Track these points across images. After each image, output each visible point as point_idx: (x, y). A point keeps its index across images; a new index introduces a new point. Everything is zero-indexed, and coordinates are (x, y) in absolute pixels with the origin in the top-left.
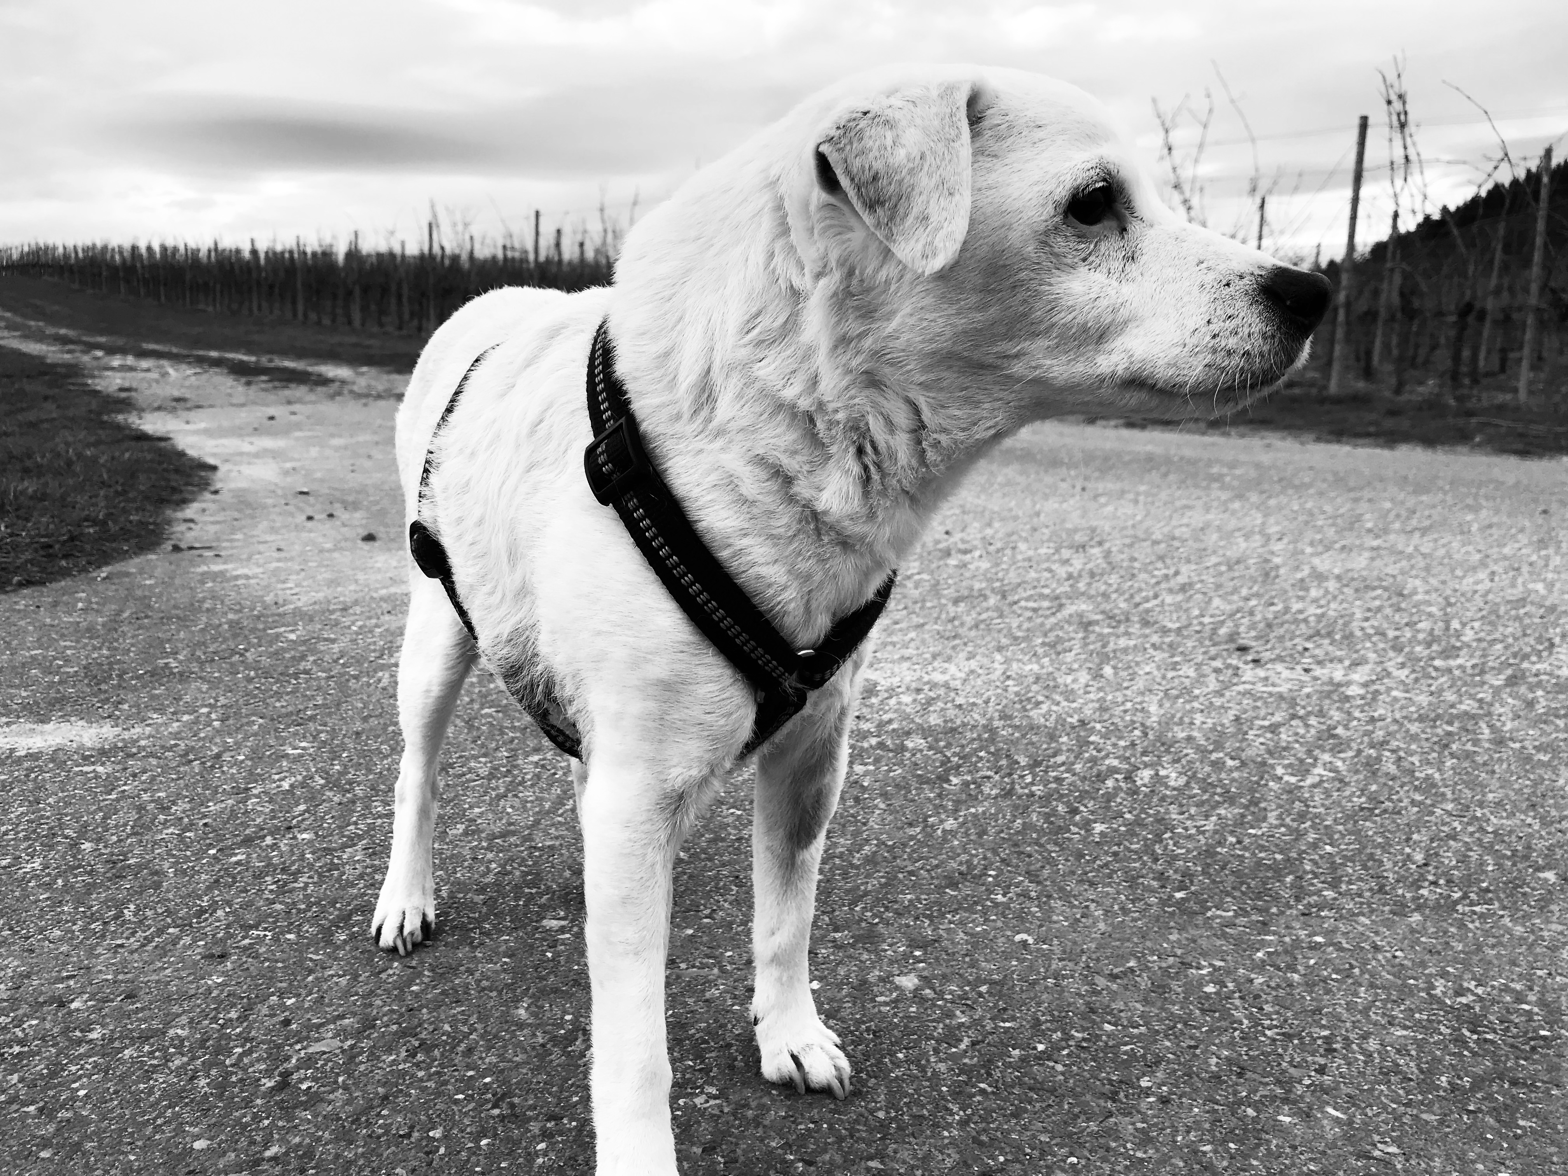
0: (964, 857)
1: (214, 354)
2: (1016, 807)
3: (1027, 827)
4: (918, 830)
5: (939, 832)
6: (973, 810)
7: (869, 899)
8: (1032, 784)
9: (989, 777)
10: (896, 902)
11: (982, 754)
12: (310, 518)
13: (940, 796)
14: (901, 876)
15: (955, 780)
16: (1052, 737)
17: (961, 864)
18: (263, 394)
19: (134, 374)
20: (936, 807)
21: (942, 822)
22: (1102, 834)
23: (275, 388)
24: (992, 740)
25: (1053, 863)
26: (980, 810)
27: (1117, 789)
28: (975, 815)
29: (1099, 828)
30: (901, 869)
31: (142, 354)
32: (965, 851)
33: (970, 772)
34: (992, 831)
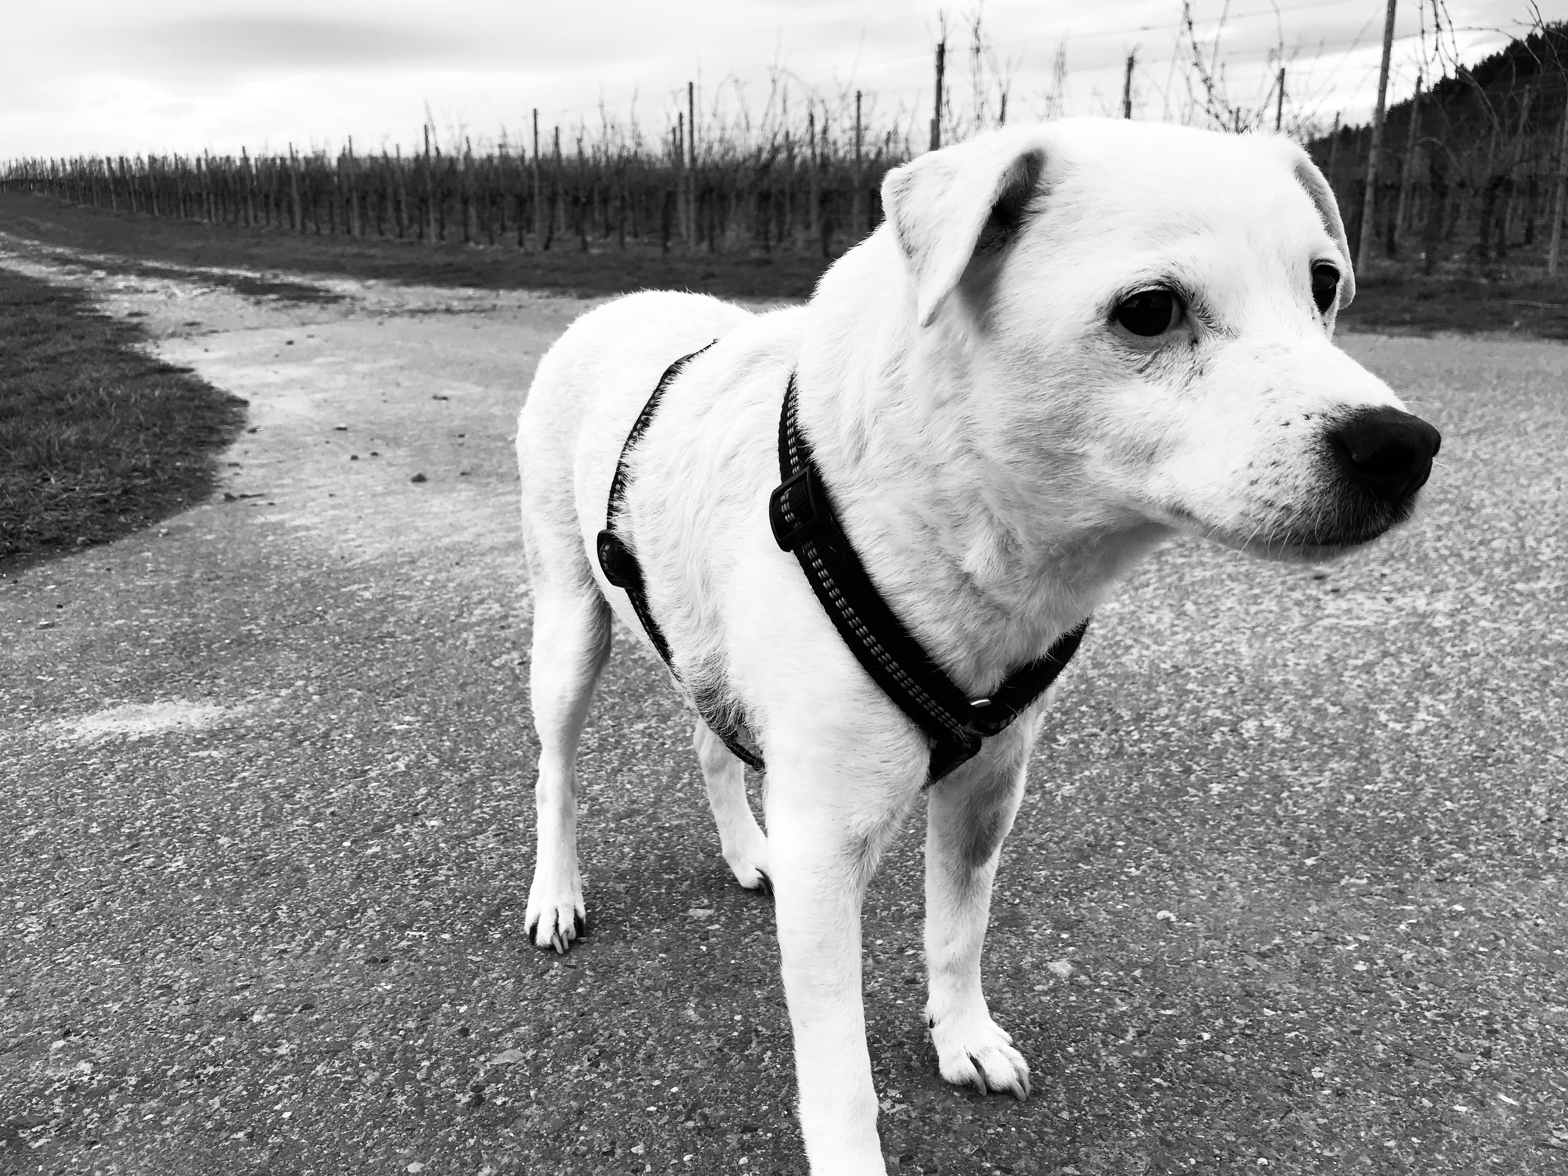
0: (1089, 827)
1: (217, 271)
2: (1129, 768)
3: (1145, 790)
4: (1037, 797)
5: (1059, 799)
6: (1087, 773)
8: (1140, 741)
9: (1095, 735)
10: (1032, 879)
11: (1084, 708)
12: (354, 458)
13: (1051, 757)
14: (1030, 849)
15: (1063, 740)
16: (1150, 687)
17: (1087, 835)
18: (275, 315)
19: (141, 296)
20: (1051, 771)
21: (1059, 787)
22: (1220, 794)
23: (285, 307)
24: (1090, 692)
25: (1176, 829)
26: (1095, 772)
27: (1226, 743)
28: (1091, 779)
29: (1216, 788)
30: (1030, 842)
31: (145, 273)
32: (1090, 820)
33: (1075, 730)
34: (1111, 796)
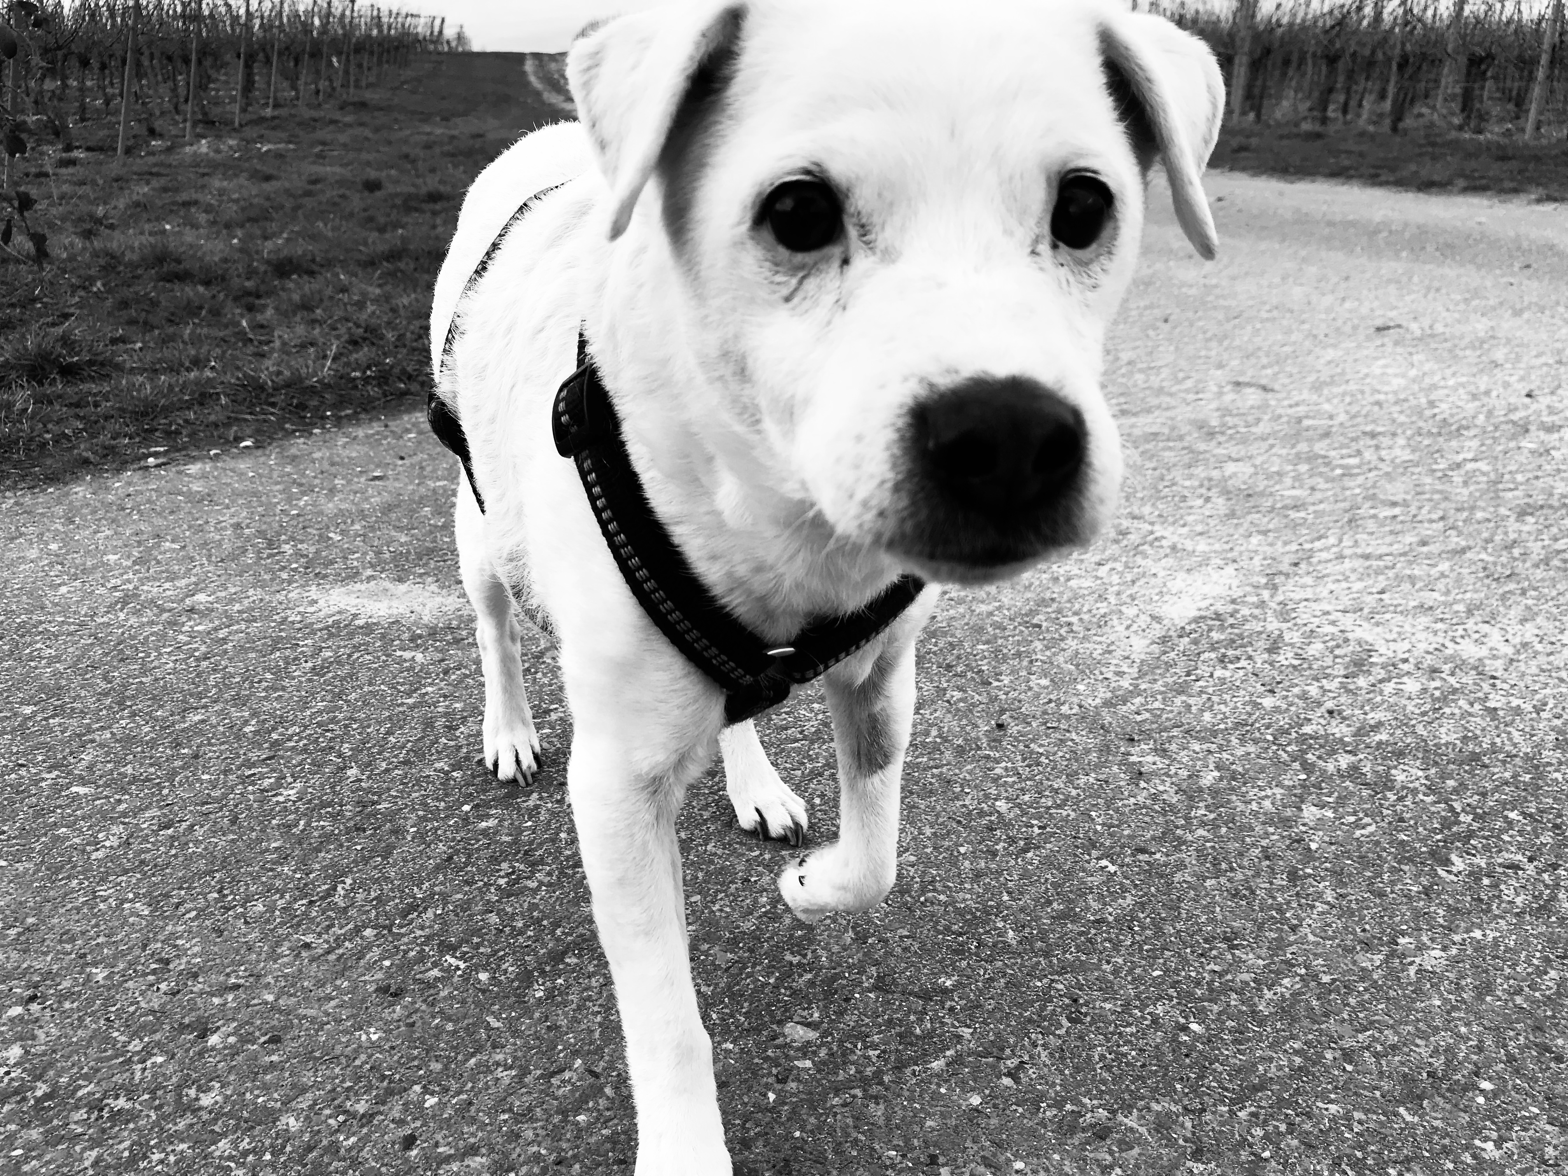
0: (1444, 1039)
4: (1378, 959)
5: (1412, 970)
6: (1477, 934)
7: (1265, 1099)
9: (1516, 867)
10: (1309, 1116)
11: (1513, 815)
13: (1427, 891)
14: (1329, 1055)
15: (1458, 863)
17: (1436, 1052)
20: (1418, 915)
21: (1421, 948)
24: (1534, 789)
26: (1491, 935)
28: (1479, 947)
32: (1449, 1025)
33: (1487, 848)
34: (1502, 986)
